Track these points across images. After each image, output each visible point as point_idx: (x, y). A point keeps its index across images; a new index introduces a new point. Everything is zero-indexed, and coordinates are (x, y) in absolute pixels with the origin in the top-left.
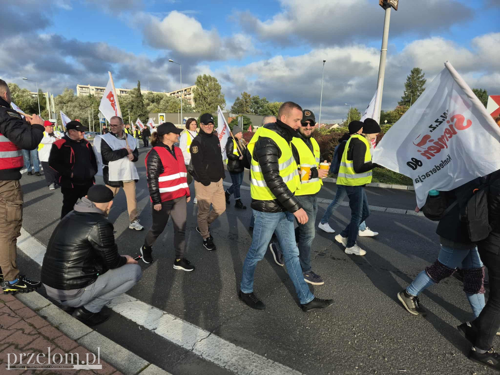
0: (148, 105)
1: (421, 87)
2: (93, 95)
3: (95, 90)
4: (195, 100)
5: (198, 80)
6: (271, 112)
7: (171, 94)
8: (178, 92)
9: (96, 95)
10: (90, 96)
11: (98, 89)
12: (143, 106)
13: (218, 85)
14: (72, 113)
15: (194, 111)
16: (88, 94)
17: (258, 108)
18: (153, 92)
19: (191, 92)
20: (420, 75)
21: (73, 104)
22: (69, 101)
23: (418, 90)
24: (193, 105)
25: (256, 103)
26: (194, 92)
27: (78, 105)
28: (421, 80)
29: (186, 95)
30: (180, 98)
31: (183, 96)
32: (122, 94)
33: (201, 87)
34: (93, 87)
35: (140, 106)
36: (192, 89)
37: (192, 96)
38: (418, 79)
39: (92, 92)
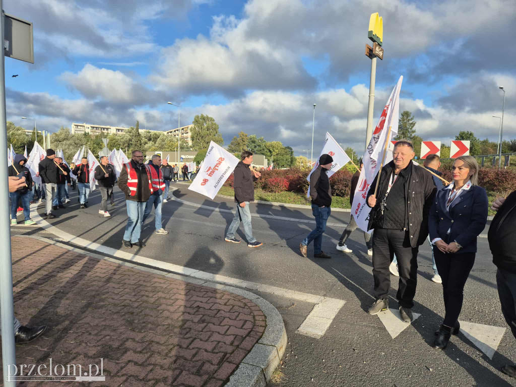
0: (146, 143)
1: (411, 129)
2: (88, 133)
3: (90, 128)
4: (193, 139)
5: (195, 119)
6: (268, 151)
7: (168, 133)
8: (175, 131)
9: (92, 133)
10: (86, 135)
11: (93, 127)
12: (141, 145)
13: (215, 124)
14: (66, 151)
15: (191, 149)
16: (83, 133)
17: (255, 147)
18: (150, 131)
19: (189, 131)
20: (409, 118)
21: (68, 142)
22: (64, 139)
23: (409, 132)
24: (190, 143)
25: (254, 142)
26: (191, 130)
27: (73, 143)
28: (411, 122)
29: (183, 134)
30: (177, 136)
31: (180, 135)
32: (118, 133)
33: (199, 127)
34: (89, 126)
35: (138, 145)
36: (189, 128)
37: (190, 134)
38: (408, 121)
39: (88, 131)
